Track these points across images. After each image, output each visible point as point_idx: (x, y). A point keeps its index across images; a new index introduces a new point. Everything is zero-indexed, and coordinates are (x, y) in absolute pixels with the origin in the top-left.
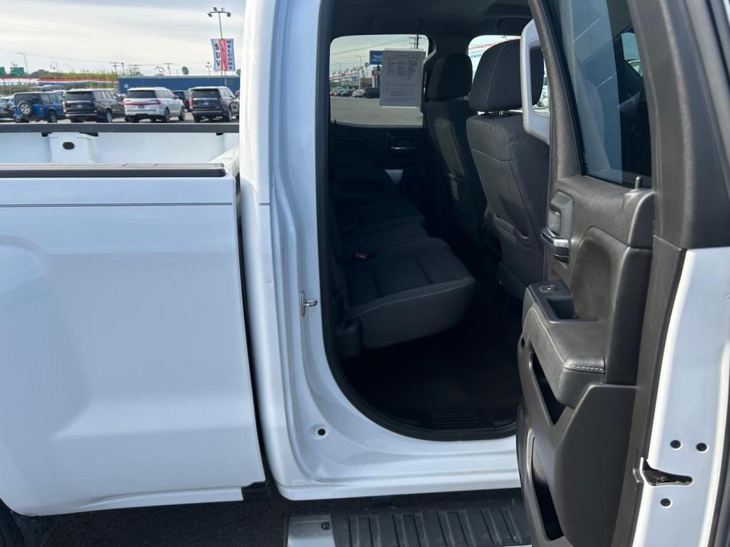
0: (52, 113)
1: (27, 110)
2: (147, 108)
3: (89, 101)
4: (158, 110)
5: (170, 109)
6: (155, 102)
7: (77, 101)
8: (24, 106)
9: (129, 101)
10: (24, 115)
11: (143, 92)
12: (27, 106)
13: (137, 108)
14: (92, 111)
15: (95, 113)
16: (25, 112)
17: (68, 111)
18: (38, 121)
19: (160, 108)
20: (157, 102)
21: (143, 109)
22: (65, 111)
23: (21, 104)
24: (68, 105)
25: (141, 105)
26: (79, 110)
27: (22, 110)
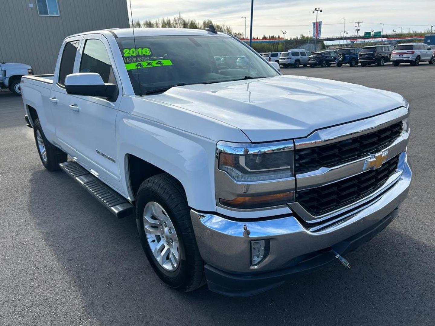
0: (354, 59)
1: (342, 58)
2: (404, 56)
3: (372, 53)
4: (411, 57)
5: (421, 56)
6: (410, 52)
7: (365, 53)
8: (341, 56)
9: (395, 52)
10: (339, 61)
11: (404, 47)
12: (342, 56)
13: (398, 56)
14: (372, 58)
15: (373, 59)
16: (340, 59)
17: (360, 58)
18: (345, 64)
19: (413, 56)
20: (412, 52)
21: (402, 57)
22: (358, 58)
23: (339, 55)
24: (361, 55)
25: (401, 54)
26: (366, 58)
27: (339, 58)
